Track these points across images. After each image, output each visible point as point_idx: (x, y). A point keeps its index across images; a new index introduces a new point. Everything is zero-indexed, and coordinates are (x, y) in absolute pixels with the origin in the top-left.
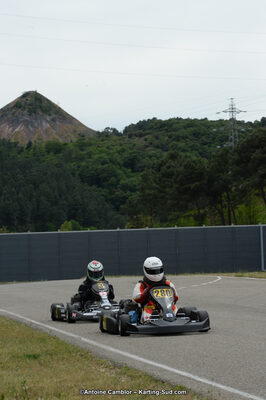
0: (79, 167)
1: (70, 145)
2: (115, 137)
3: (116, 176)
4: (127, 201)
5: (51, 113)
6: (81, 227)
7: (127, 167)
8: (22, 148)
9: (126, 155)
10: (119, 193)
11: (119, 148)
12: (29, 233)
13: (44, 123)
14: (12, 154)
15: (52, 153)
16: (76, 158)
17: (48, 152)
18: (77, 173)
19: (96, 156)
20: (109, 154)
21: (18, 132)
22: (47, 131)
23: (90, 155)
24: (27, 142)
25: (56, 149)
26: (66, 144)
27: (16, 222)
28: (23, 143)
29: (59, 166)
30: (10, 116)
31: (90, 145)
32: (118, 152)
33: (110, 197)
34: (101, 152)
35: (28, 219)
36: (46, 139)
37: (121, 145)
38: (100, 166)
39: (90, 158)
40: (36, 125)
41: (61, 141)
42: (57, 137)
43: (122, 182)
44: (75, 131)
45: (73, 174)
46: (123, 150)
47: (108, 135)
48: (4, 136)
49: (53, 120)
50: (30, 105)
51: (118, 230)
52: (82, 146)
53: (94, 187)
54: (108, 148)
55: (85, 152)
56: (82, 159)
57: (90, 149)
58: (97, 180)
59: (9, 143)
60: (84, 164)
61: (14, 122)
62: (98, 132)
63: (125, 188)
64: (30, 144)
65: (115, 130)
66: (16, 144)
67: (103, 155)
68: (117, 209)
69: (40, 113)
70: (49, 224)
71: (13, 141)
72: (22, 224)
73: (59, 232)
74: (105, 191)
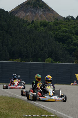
0: (54, 34)
1: (51, 23)
2: (72, 20)
3: (71, 39)
4: (76, 51)
5: (44, 7)
6: (54, 61)
7: (76, 35)
8: (29, 23)
9: (76, 29)
10: (72, 47)
11: (74, 26)
12: (30, 62)
13: (40, 12)
14: (24, 26)
15: (43, 26)
16: (53, 29)
17: (41, 26)
18: (54, 36)
19: (63, 29)
20: (69, 28)
21: (28, 16)
22: (41, 16)
23: (60, 28)
24: (32, 20)
25: (44, 25)
26: (49, 23)
27: (24, 57)
28: (30, 21)
29: (45, 32)
30: (24, 8)
31: (60, 23)
32: (73, 27)
33: (68, 48)
34: (65, 27)
35: (30, 56)
36: (40, 20)
37: (75, 24)
38: (64, 34)
39: (60, 30)
40: (36, 13)
41: (47, 21)
42: (45, 19)
43: (74, 42)
44: (54, 17)
45: (51, 36)
46: (76, 27)
47: (69, 19)
48: (21, 17)
49: (44, 11)
50: (34, 3)
51: (71, 63)
52: (56, 24)
53: (61, 43)
54: (69, 25)
55: (57, 27)
56: (56, 30)
57: (60, 25)
58: (62, 40)
59: (24, 20)
60: (57, 32)
61: (26, 11)
62: (65, 18)
63: (75, 44)
64: (33, 22)
65: (72, 17)
66: (26, 21)
67: (66, 28)
68: (71, 54)
69: (39, 7)
70: (39, 59)
71: (25, 19)
72: (27, 58)
73: (44, 63)
74: (65, 46)
